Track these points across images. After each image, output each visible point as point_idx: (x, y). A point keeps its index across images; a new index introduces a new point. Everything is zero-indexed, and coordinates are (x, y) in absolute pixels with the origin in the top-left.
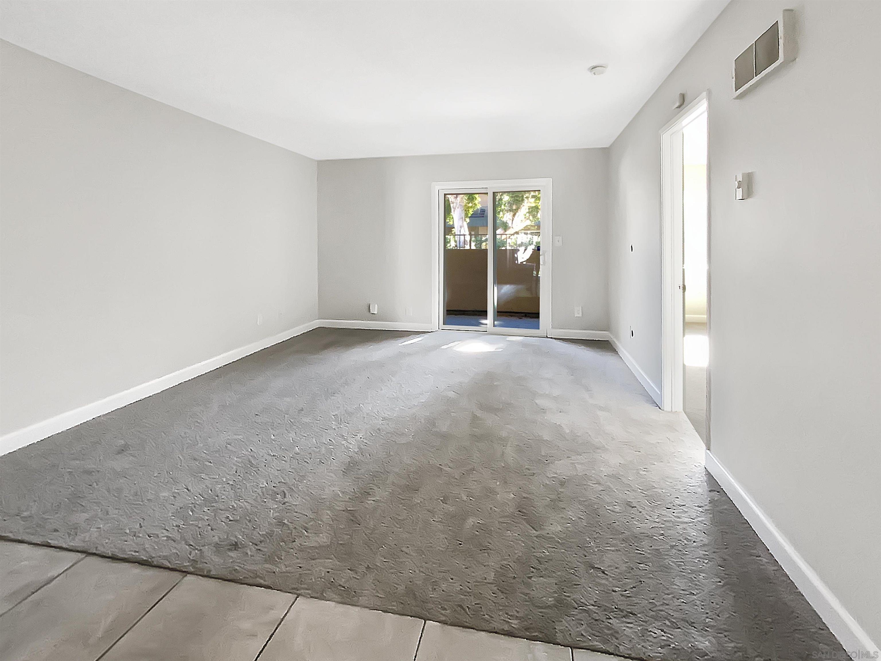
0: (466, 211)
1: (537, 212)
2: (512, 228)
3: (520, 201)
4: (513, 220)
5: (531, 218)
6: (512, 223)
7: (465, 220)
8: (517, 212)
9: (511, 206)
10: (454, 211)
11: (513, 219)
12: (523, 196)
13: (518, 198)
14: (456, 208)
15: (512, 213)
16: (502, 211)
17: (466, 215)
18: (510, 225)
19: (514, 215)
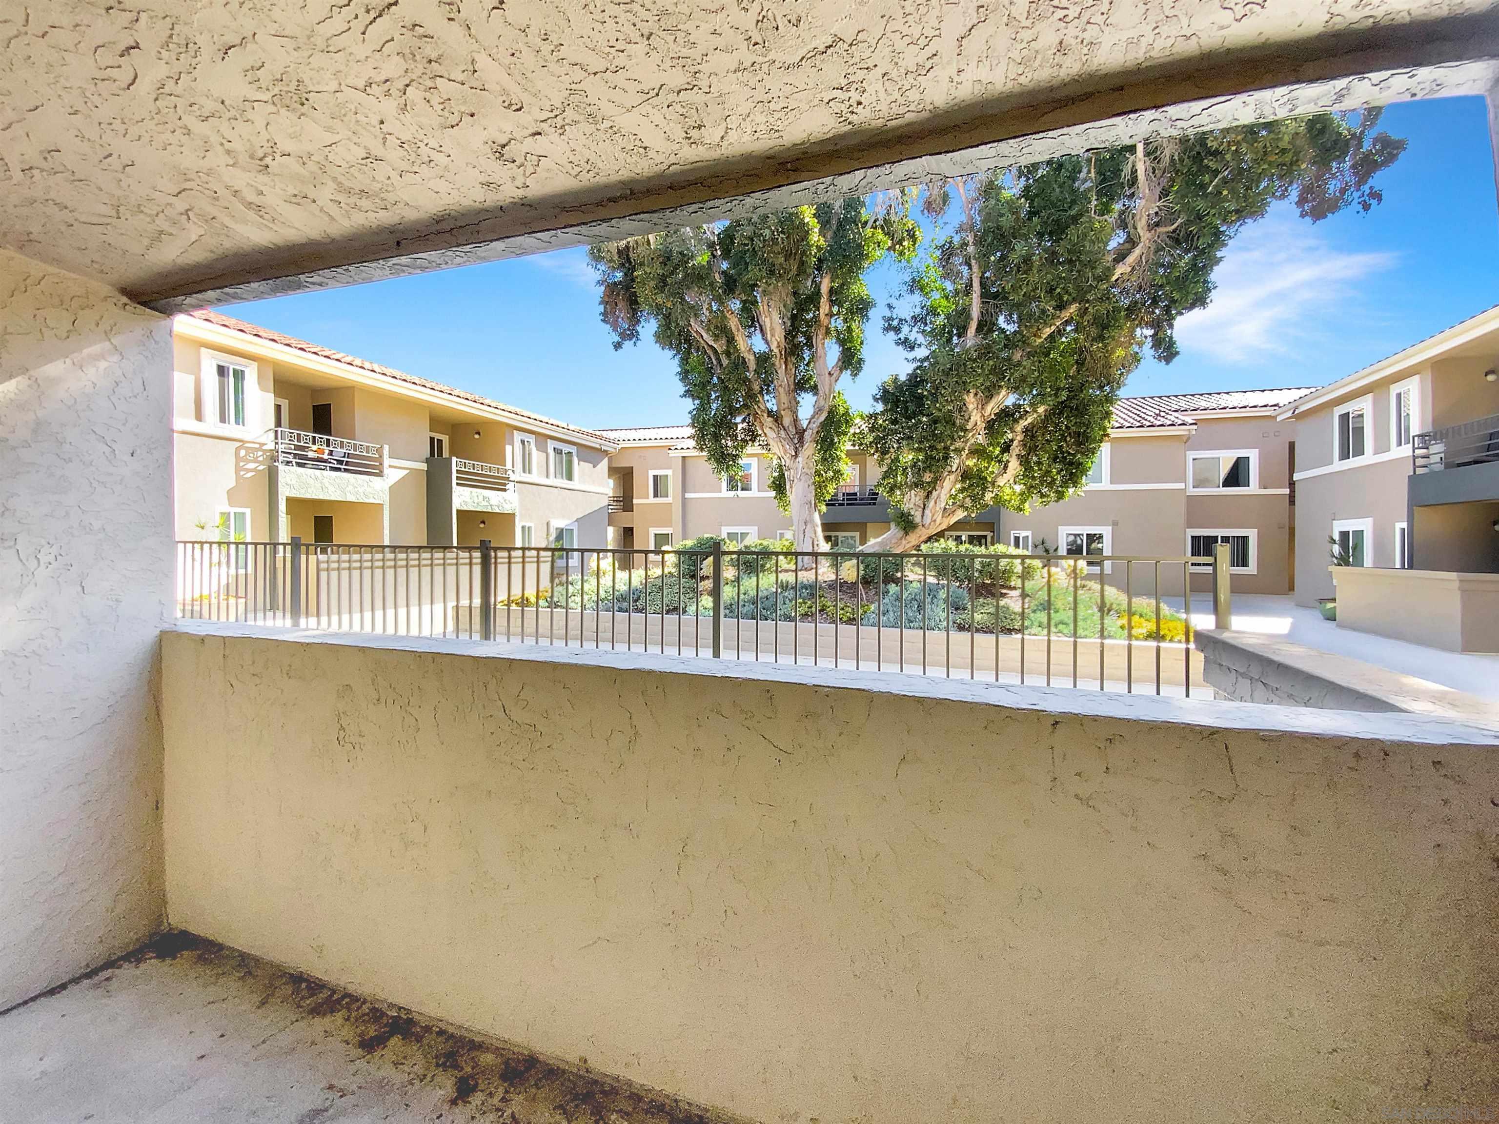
0: (820, 487)
1: (984, 489)
2: (923, 526)
3: (938, 461)
4: (924, 508)
5: (968, 502)
6: (923, 516)
7: (816, 506)
8: (934, 488)
9: (919, 472)
10: (791, 487)
11: (925, 505)
12: (946, 448)
13: (934, 453)
14: (796, 480)
15: (922, 494)
16: (900, 488)
17: (819, 497)
18: (918, 519)
19: (928, 496)
